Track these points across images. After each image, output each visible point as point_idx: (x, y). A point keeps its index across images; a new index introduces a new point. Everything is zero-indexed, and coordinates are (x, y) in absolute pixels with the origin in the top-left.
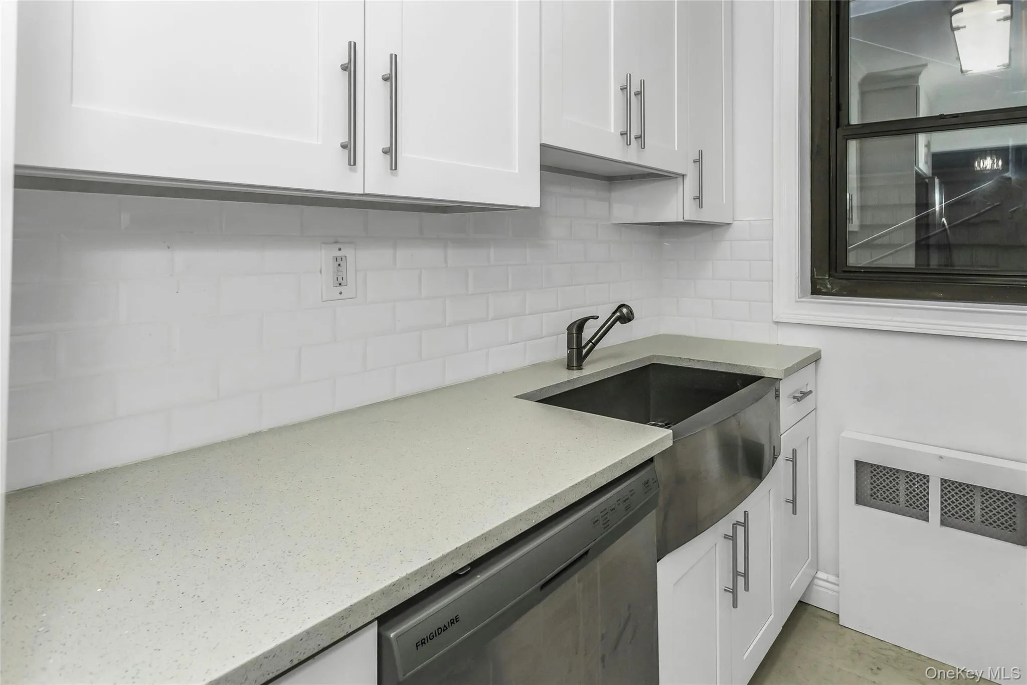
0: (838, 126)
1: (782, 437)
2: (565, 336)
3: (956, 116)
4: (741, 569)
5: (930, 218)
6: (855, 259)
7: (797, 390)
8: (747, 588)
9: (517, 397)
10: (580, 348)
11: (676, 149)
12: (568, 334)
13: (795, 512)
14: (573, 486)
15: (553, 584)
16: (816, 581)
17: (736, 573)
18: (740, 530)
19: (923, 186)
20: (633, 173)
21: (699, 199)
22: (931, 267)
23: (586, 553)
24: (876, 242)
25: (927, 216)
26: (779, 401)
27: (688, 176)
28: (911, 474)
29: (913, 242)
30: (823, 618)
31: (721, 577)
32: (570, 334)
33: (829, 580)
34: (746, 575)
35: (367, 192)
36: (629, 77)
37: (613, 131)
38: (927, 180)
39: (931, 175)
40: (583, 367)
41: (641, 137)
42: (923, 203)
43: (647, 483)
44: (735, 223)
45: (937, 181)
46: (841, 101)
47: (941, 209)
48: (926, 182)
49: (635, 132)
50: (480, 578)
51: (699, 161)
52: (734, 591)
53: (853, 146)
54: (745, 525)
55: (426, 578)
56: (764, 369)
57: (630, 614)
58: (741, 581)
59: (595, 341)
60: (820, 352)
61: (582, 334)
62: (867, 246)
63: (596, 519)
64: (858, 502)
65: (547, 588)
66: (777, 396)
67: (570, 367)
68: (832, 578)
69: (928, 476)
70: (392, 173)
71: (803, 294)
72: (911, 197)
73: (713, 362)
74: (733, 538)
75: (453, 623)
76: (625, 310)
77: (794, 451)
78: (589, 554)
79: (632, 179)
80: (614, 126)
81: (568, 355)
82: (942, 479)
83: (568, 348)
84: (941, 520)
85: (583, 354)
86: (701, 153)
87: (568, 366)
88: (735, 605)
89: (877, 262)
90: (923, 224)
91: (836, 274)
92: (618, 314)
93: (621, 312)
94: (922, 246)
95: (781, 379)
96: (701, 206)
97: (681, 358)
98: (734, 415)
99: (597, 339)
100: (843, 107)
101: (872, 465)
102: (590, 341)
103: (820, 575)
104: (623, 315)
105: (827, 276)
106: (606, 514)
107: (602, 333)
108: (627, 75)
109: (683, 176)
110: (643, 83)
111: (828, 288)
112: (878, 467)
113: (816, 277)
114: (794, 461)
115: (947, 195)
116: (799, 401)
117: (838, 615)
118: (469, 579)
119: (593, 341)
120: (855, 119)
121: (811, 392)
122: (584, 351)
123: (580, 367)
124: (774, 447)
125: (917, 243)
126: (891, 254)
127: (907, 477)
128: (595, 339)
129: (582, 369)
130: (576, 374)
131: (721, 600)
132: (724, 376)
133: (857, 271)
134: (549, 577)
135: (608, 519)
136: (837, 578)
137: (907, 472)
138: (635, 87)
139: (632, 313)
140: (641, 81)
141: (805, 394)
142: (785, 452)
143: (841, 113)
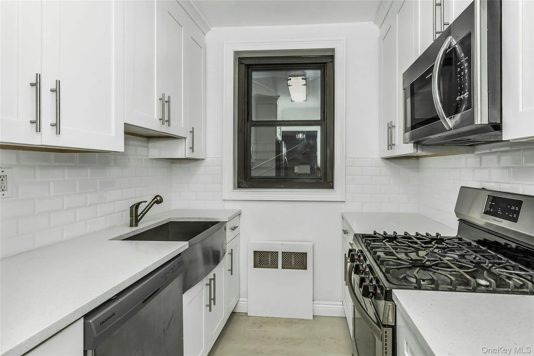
0: (248, 121)
1: (227, 245)
2: (128, 212)
3: (288, 121)
4: (212, 297)
5: (281, 157)
6: (254, 173)
7: (232, 227)
8: (214, 304)
9: (108, 240)
10: (137, 216)
11: (183, 126)
12: (130, 210)
13: (232, 274)
14: (154, 263)
15: (147, 301)
16: (239, 302)
17: (210, 299)
18: (212, 281)
19: (278, 144)
20: (160, 136)
21: (192, 148)
22: (281, 176)
23: (158, 289)
24: (261, 167)
25: (280, 156)
26: (226, 231)
27: (188, 138)
28: (272, 252)
29: (275, 167)
30: (242, 315)
31: (205, 300)
32: (131, 211)
33: (244, 300)
34: (214, 299)
35: (43, 144)
36: (164, 95)
37: (156, 118)
38: (280, 142)
39: (281, 140)
40: (138, 225)
41: (168, 121)
42: (279, 151)
43: (179, 262)
44: (207, 159)
45: (283, 142)
46: (249, 111)
47: (284, 153)
48: (279, 143)
49: (166, 118)
50: (121, 300)
51: (192, 132)
52: (210, 306)
53: (253, 129)
54: (214, 279)
55: (103, 299)
56: (220, 218)
57: (173, 314)
58: (212, 301)
59: (144, 213)
60: (241, 211)
61: (138, 210)
62: (258, 168)
63: (162, 276)
64: (255, 267)
65: (145, 302)
66: (225, 229)
67: (131, 225)
68: (245, 299)
69: (278, 252)
70: (57, 135)
71: (235, 188)
72: (274, 148)
73: (199, 218)
74: (210, 285)
75: (113, 315)
76: (158, 198)
77: (232, 250)
78: (159, 290)
79: (160, 138)
80: (156, 115)
81: (131, 220)
82: (282, 252)
83: (131, 217)
84: (282, 267)
85: (138, 219)
86: (193, 128)
87: (130, 225)
88: (210, 311)
89: (262, 175)
90: (278, 160)
91: (247, 180)
92: (156, 200)
93: (157, 199)
94: (278, 168)
95: (227, 222)
96: (193, 151)
97: (184, 218)
98: (210, 235)
99: (145, 212)
100: (250, 113)
101: (259, 252)
102: (142, 213)
103: (241, 299)
104: (158, 200)
105: (244, 180)
106: (166, 274)
107: (147, 209)
108: (163, 93)
109: (185, 138)
110: (169, 97)
111: (244, 185)
112: (262, 252)
113: (239, 181)
114: (231, 254)
115: (287, 149)
116: (233, 230)
117: (247, 313)
118: (116, 300)
119: (143, 213)
120: (254, 119)
121: (238, 227)
122: (139, 218)
123: (136, 225)
124: (224, 249)
125: (276, 167)
126: (267, 171)
127: (271, 254)
128: (144, 212)
129: (138, 226)
130: (134, 229)
131: (204, 309)
132: (203, 223)
133: (254, 178)
134: (146, 298)
135: (166, 276)
136: (247, 299)
137: (271, 252)
138: (166, 99)
139: (162, 199)
140: (168, 96)
141: (235, 228)
142: (228, 251)
143: (249, 116)
